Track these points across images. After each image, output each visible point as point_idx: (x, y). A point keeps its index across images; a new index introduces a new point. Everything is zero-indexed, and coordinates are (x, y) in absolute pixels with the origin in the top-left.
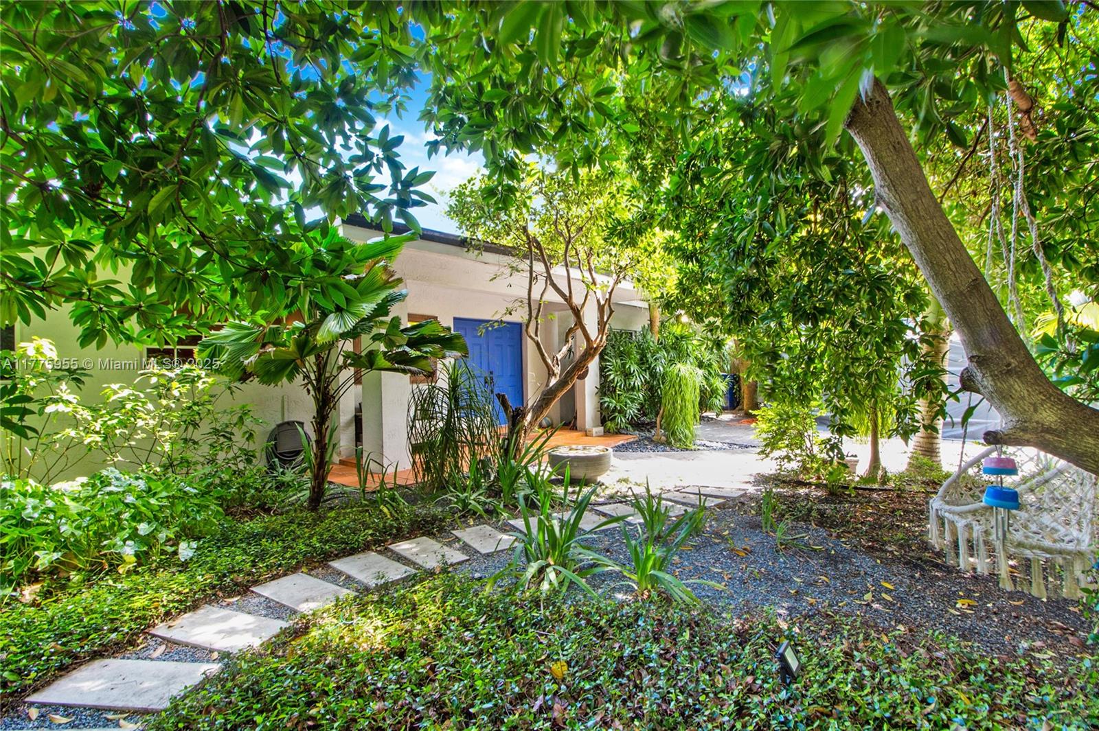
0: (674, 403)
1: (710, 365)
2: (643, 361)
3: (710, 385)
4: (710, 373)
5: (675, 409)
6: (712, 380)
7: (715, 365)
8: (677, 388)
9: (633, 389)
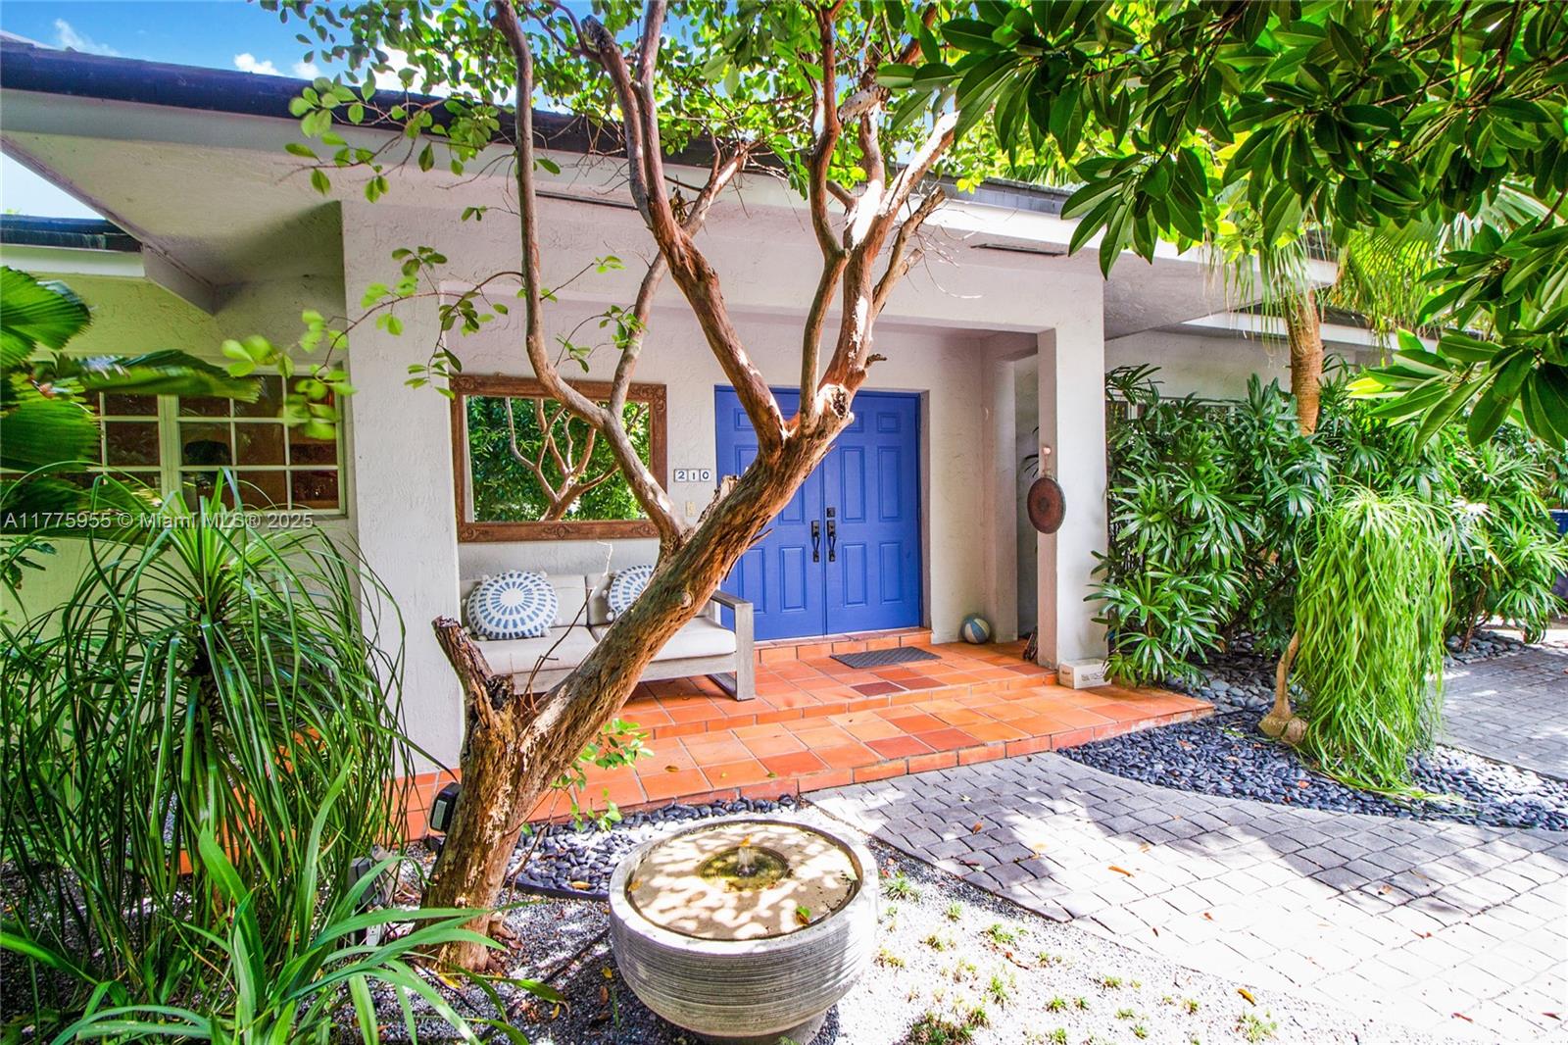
0: (1335, 628)
1: (1510, 490)
2: (1243, 484)
3: (1507, 552)
4: (1508, 515)
5: (1341, 648)
6: (1515, 536)
7: (1528, 490)
8: (1350, 576)
9: (1205, 564)
